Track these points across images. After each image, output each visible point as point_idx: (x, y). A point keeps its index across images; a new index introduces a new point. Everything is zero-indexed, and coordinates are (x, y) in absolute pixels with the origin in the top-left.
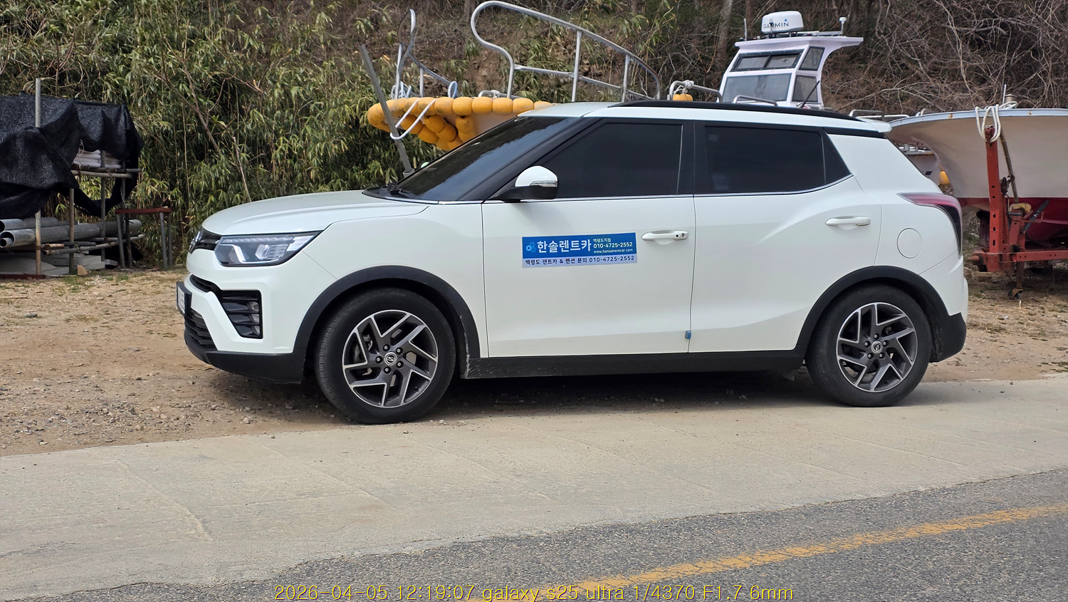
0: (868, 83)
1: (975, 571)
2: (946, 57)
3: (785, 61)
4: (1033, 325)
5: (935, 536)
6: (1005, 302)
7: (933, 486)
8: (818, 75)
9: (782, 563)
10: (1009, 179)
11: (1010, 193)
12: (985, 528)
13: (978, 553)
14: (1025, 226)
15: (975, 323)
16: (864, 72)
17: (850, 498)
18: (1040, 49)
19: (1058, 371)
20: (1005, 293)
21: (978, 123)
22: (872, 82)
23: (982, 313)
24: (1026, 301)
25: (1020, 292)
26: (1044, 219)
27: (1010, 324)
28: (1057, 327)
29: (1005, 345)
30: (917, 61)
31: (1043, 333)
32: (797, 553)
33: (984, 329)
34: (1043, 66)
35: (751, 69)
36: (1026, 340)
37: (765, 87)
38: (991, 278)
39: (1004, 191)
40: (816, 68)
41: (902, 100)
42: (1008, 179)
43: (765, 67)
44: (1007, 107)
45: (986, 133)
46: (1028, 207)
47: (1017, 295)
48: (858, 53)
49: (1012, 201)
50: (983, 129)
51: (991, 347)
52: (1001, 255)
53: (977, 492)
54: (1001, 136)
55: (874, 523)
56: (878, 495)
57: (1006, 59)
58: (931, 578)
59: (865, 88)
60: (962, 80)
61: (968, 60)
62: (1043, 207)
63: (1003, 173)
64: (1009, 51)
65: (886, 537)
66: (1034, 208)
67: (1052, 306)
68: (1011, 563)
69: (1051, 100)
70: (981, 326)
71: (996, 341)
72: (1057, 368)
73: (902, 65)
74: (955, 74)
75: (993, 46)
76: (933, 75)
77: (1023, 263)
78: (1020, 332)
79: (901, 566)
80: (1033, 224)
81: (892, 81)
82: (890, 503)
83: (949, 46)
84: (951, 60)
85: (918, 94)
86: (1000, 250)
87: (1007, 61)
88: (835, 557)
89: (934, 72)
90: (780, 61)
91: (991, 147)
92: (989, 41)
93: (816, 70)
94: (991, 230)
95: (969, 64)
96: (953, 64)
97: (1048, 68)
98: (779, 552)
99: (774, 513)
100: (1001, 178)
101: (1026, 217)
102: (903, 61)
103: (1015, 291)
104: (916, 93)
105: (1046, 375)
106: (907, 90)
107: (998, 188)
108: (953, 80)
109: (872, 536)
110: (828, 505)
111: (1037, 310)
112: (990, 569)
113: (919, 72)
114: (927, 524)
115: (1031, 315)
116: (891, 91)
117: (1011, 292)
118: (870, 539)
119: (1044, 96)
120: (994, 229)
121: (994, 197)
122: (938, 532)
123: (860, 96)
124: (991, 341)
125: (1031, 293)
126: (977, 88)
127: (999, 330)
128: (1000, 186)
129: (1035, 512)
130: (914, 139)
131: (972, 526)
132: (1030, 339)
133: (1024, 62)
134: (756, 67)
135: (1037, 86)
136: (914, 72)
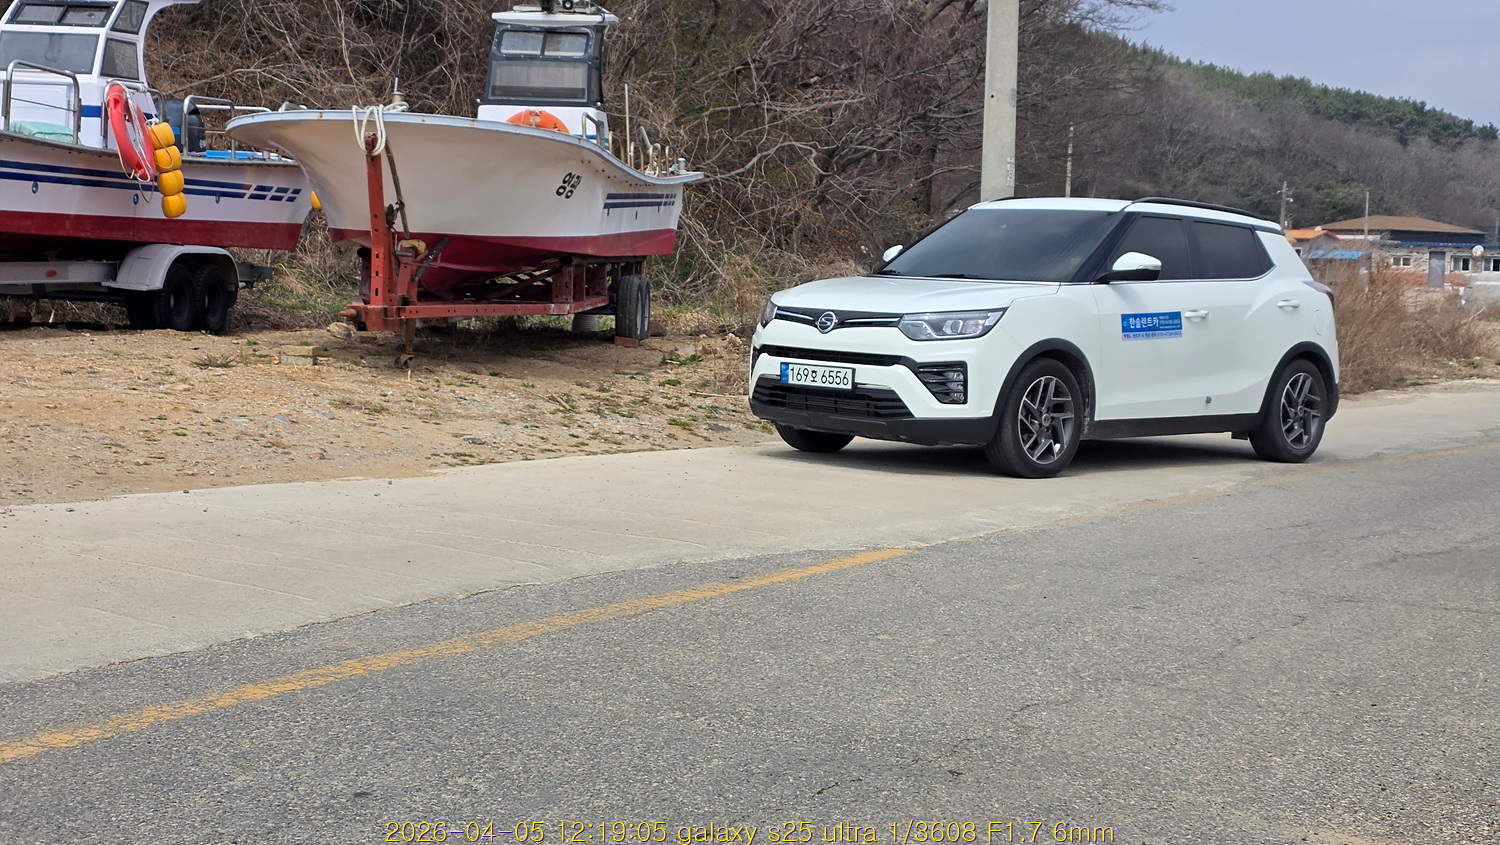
0: (216, 59)
1: (307, 747)
2: (322, 33)
3: (90, 15)
4: (425, 403)
5: (258, 702)
6: (391, 372)
7: (266, 631)
8: (140, 40)
9: (32, 758)
10: (398, 206)
11: (398, 226)
12: (327, 686)
13: (314, 722)
14: (417, 271)
15: (348, 401)
16: (209, 41)
17: (147, 655)
18: (445, 32)
19: (451, 465)
20: (390, 360)
21: (356, 127)
22: (222, 56)
23: (360, 387)
24: (417, 369)
25: (411, 359)
26: (442, 261)
27: (395, 402)
28: (454, 406)
29: (386, 431)
30: (283, 33)
31: (435, 415)
32: (56, 741)
33: (361, 409)
34: (450, 57)
35: (38, 23)
36: (414, 424)
37: (59, 51)
38: (375, 338)
39: (390, 223)
40: (136, 30)
41: (263, 86)
42: (395, 207)
43: (60, 22)
44: (396, 110)
45: (367, 143)
46: (421, 246)
47: (406, 362)
48: (202, 15)
49: (401, 237)
50: (362, 137)
51: (368, 433)
52: (385, 309)
53: (324, 636)
54: (387, 148)
55: (175, 690)
56: (187, 649)
57: (402, 42)
58: (243, 762)
59: (210, 66)
60: (345, 65)
61: (353, 39)
62: (441, 246)
63: (389, 198)
64: (407, 31)
65: (190, 708)
66: (430, 247)
67: (449, 379)
68: (354, 732)
69: (459, 102)
70: (356, 404)
71: (375, 425)
72: (449, 459)
73: (264, 38)
74: (335, 57)
75: (386, 23)
76: (305, 55)
77: (414, 320)
78: (407, 413)
79: (205, 749)
80: (429, 269)
81: (249, 58)
82: (202, 658)
83: (327, 17)
84: (329, 37)
85: (285, 80)
86: (384, 302)
87: (404, 45)
88: (111, 743)
89: (307, 51)
90: (84, 15)
91: (374, 162)
92: (381, 16)
93: (137, 33)
94: (373, 274)
95: (353, 45)
96: (333, 43)
97: (455, 60)
98: (29, 742)
99: (30, 685)
100: (386, 205)
101: (419, 258)
102: (265, 32)
103: (404, 358)
104: (282, 78)
105: (435, 471)
106: (270, 72)
107: (382, 219)
108: (333, 65)
109: (170, 708)
110: (113, 667)
111: (432, 382)
112: (326, 743)
113: (286, 49)
114: (250, 685)
115: (423, 390)
116: (248, 73)
117: (399, 358)
118: (167, 713)
119: (451, 97)
120: (377, 274)
121: (376, 230)
122: (263, 696)
123: (204, 76)
124: (369, 425)
125: (425, 360)
126: (363, 79)
127: (380, 410)
128: (385, 216)
129: (395, 658)
130: (272, 143)
131: (310, 684)
132: (419, 423)
133: (426, 49)
134: (48, 20)
135: (443, 83)
136: (279, 49)
